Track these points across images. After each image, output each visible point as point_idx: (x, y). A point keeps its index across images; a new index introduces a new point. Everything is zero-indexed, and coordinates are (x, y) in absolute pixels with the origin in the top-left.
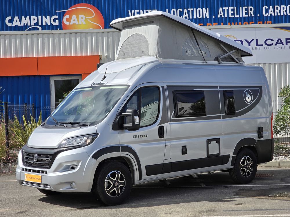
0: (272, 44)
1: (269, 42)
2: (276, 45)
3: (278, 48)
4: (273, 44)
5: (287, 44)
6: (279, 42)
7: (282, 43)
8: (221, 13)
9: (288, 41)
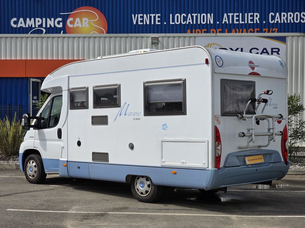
0: (258, 53)
1: (254, 51)
2: (261, 54)
5: (272, 54)
7: (267, 52)
8: (225, 19)
9: (274, 50)
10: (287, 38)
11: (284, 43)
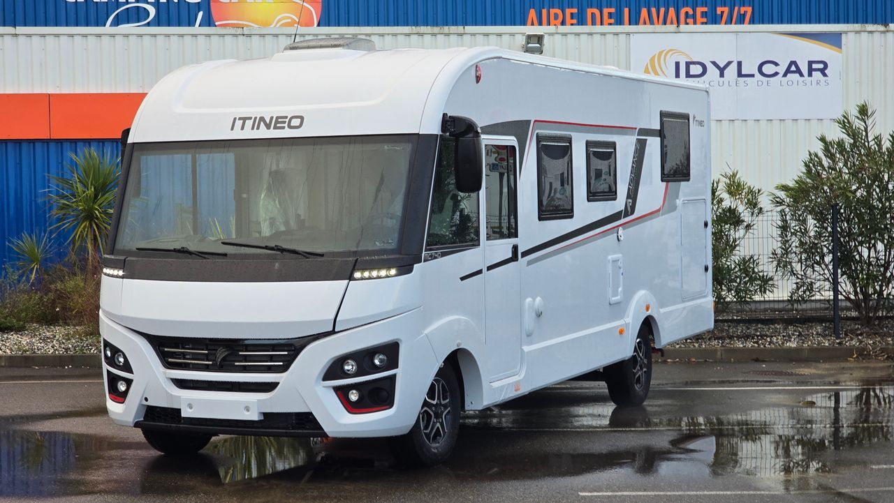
0: (776, 74)
1: (768, 69)
2: (785, 75)
3: (790, 83)
4: (779, 73)
5: (810, 75)
6: (793, 68)
7: (799, 71)
9: (814, 66)
10: (844, 36)
11: (838, 49)
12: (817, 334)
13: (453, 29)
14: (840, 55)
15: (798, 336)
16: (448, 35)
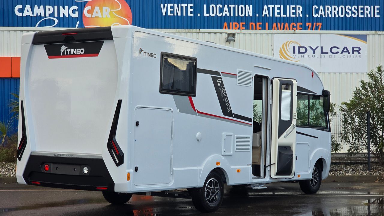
0: (338, 52)
1: (334, 50)
5: (353, 53)
7: (348, 51)
8: (266, 12)
9: (355, 49)
10: (368, 36)
11: (365, 42)
12: (360, 170)
13: (195, 30)
14: (366, 44)
15: (352, 170)
16: (192, 33)
